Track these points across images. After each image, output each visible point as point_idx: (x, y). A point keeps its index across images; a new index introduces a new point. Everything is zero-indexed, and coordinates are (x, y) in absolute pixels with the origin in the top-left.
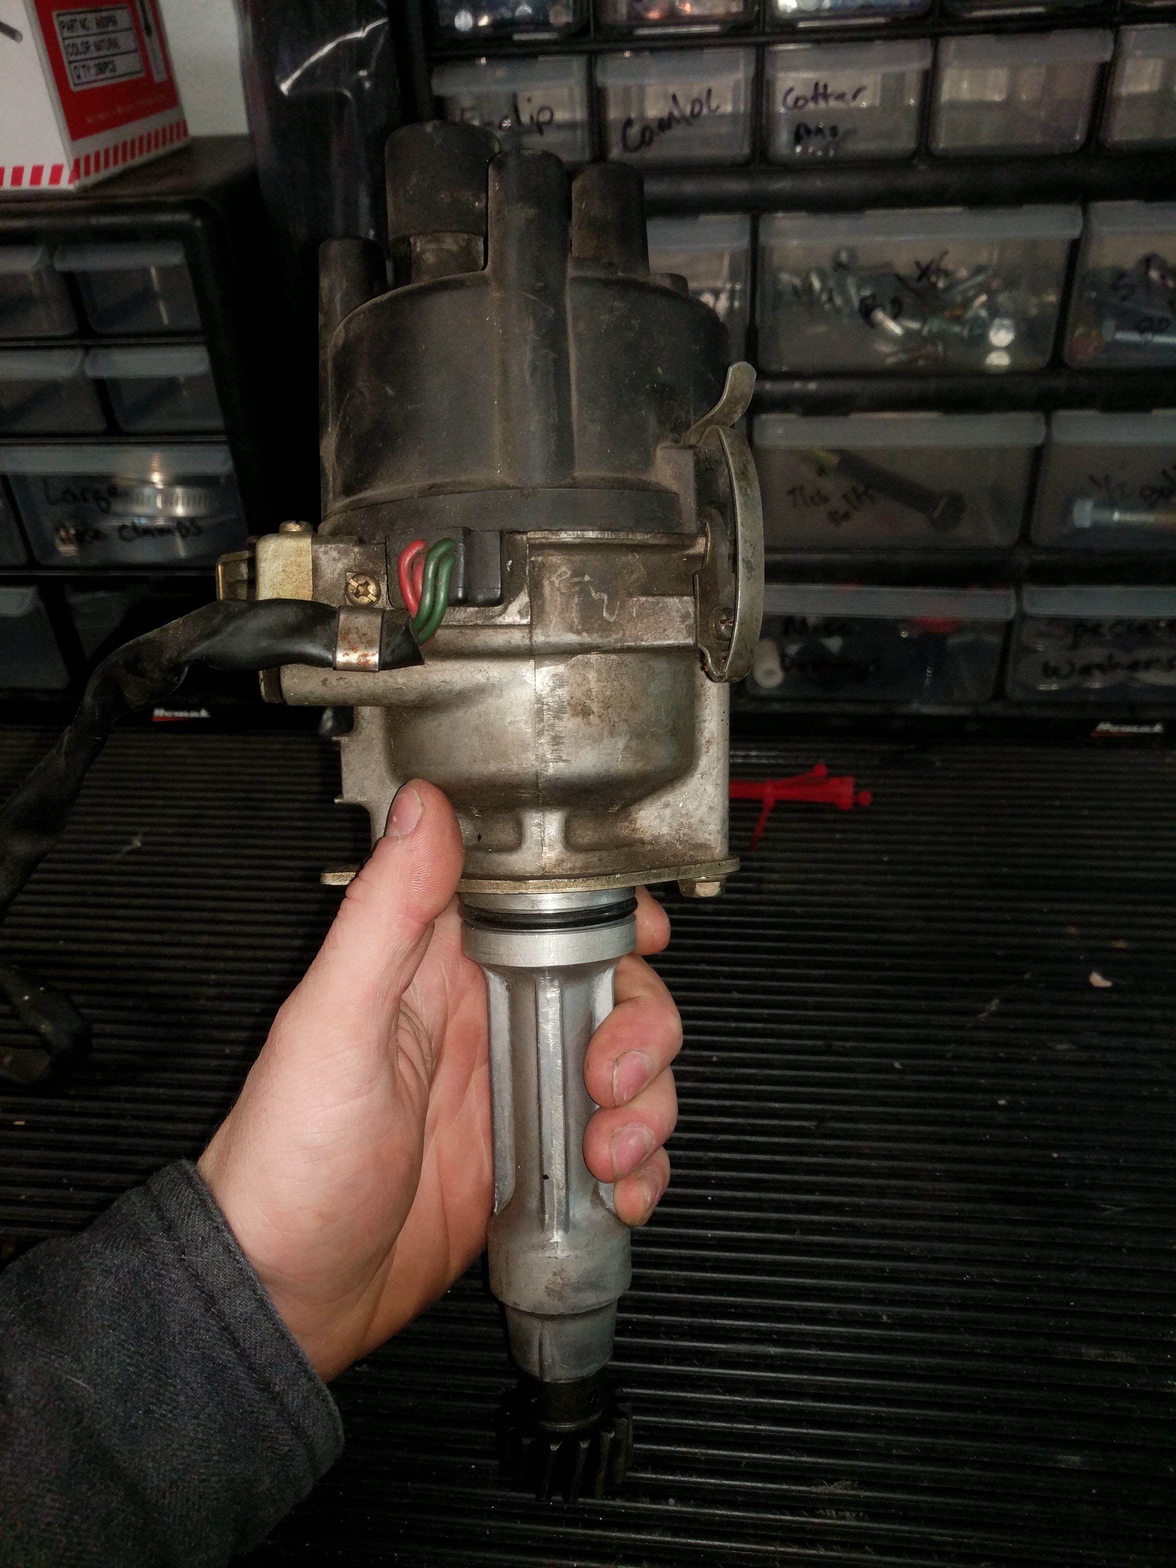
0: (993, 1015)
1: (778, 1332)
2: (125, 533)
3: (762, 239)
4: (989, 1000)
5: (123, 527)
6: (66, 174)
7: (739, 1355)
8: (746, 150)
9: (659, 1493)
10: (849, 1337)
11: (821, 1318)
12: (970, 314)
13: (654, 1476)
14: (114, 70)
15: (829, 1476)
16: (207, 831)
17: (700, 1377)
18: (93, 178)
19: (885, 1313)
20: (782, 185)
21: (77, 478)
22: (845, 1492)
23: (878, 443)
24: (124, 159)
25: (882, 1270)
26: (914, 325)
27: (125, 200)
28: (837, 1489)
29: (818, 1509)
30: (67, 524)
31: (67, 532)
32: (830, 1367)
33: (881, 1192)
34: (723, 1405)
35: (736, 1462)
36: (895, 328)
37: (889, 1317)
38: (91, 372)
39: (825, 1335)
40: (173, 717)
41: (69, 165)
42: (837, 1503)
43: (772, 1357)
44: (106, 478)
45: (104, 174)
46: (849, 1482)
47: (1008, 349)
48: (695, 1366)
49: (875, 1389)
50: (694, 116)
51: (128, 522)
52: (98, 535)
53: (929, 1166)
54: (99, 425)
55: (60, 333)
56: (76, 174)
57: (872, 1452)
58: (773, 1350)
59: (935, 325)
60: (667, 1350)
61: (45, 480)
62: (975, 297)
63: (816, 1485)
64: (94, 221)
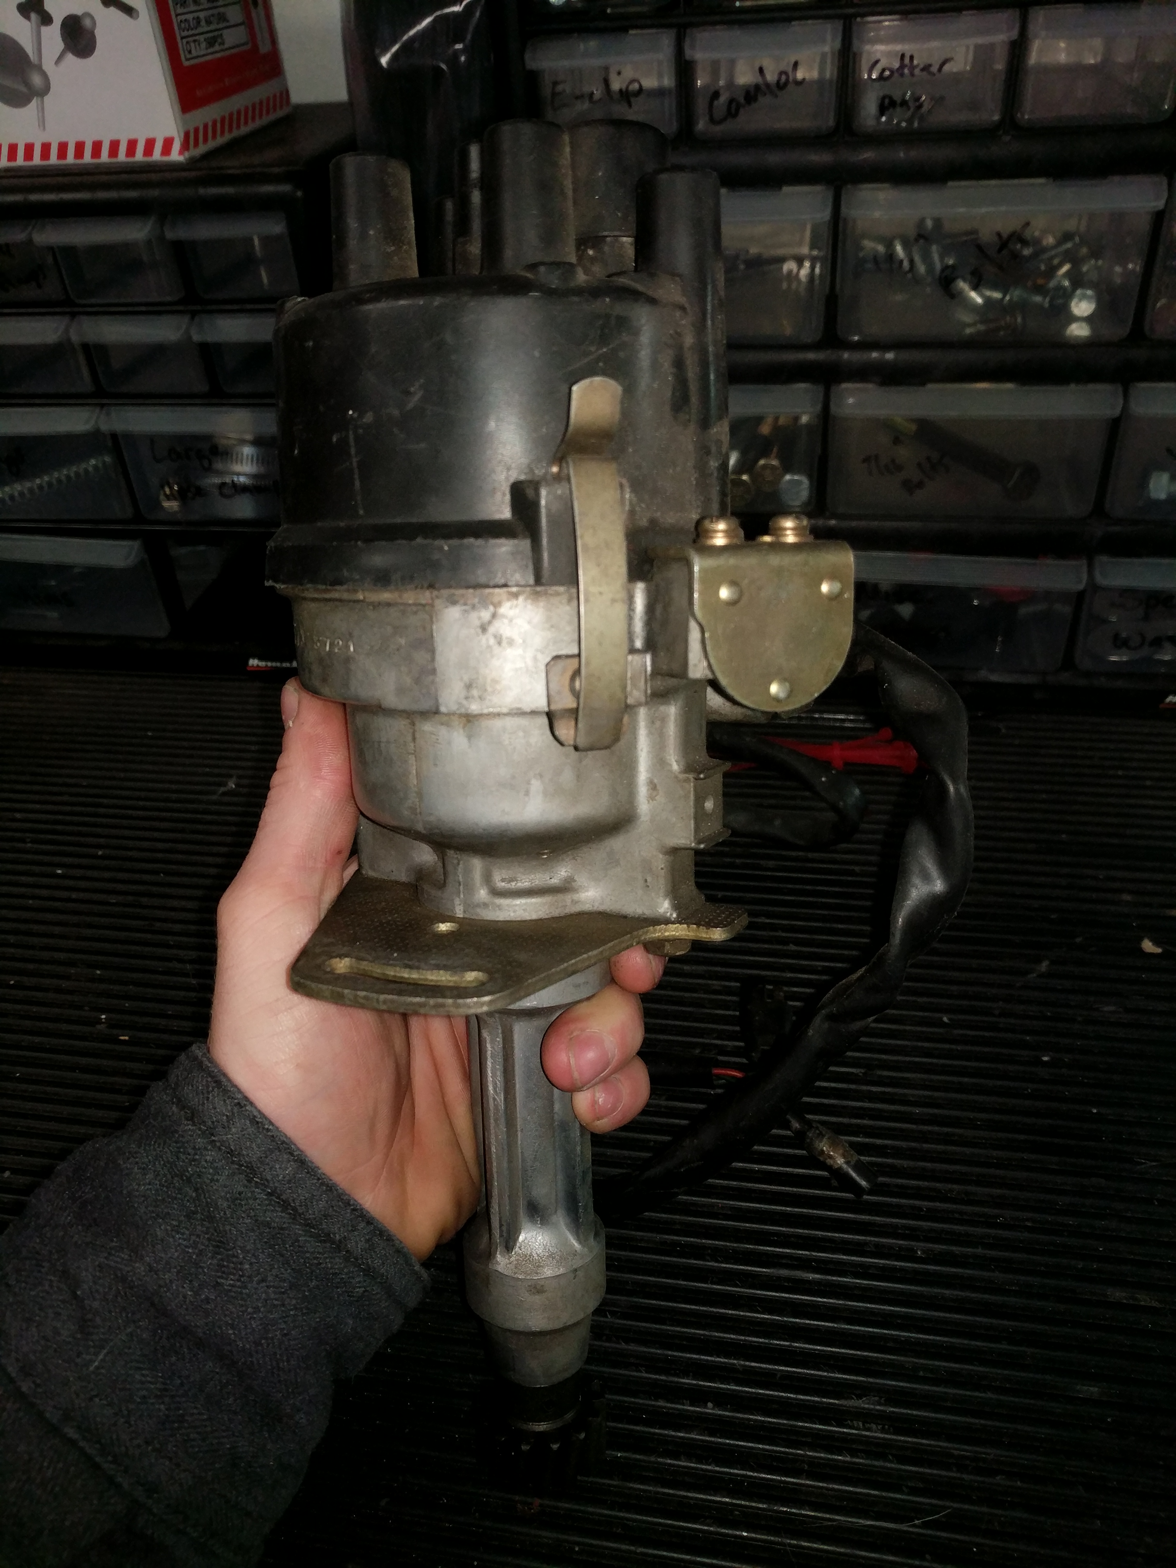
0: (1041, 976)
1: (819, 1261)
2: (226, 491)
3: (844, 210)
4: (1039, 961)
5: (224, 484)
6: (177, 146)
7: (779, 1278)
8: (831, 123)
9: (699, 1396)
10: (884, 1268)
11: (858, 1249)
12: (1052, 284)
13: (695, 1382)
14: (223, 43)
15: (858, 1392)
17: (741, 1297)
18: (202, 149)
19: (920, 1248)
20: (868, 155)
21: (181, 438)
22: (872, 1407)
23: (953, 413)
24: (230, 130)
25: (920, 1209)
26: (997, 295)
27: (230, 172)
28: (864, 1404)
29: (846, 1420)
30: (171, 481)
31: (171, 488)
32: (864, 1295)
33: (924, 1137)
34: (763, 1323)
35: (772, 1374)
36: (976, 298)
37: (923, 1252)
38: (196, 338)
39: (861, 1265)
40: (266, 667)
41: (179, 137)
42: (866, 1417)
43: (809, 1282)
44: (208, 438)
45: (212, 144)
46: (877, 1398)
47: (1089, 320)
48: (736, 1286)
49: (905, 1317)
50: (781, 86)
51: (228, 480)
52: (200, 492)
53: (971, 1115)
54: (204, 388)
55: (168, 299)
56: (185, 146)
57: (899, 1372)
58: (811, 1276)
59: (1016, 294)
60: (712, 1271)
61: (153, 439)
62: (1060, 265)
63: (846, 1399)
64: (202, 191)
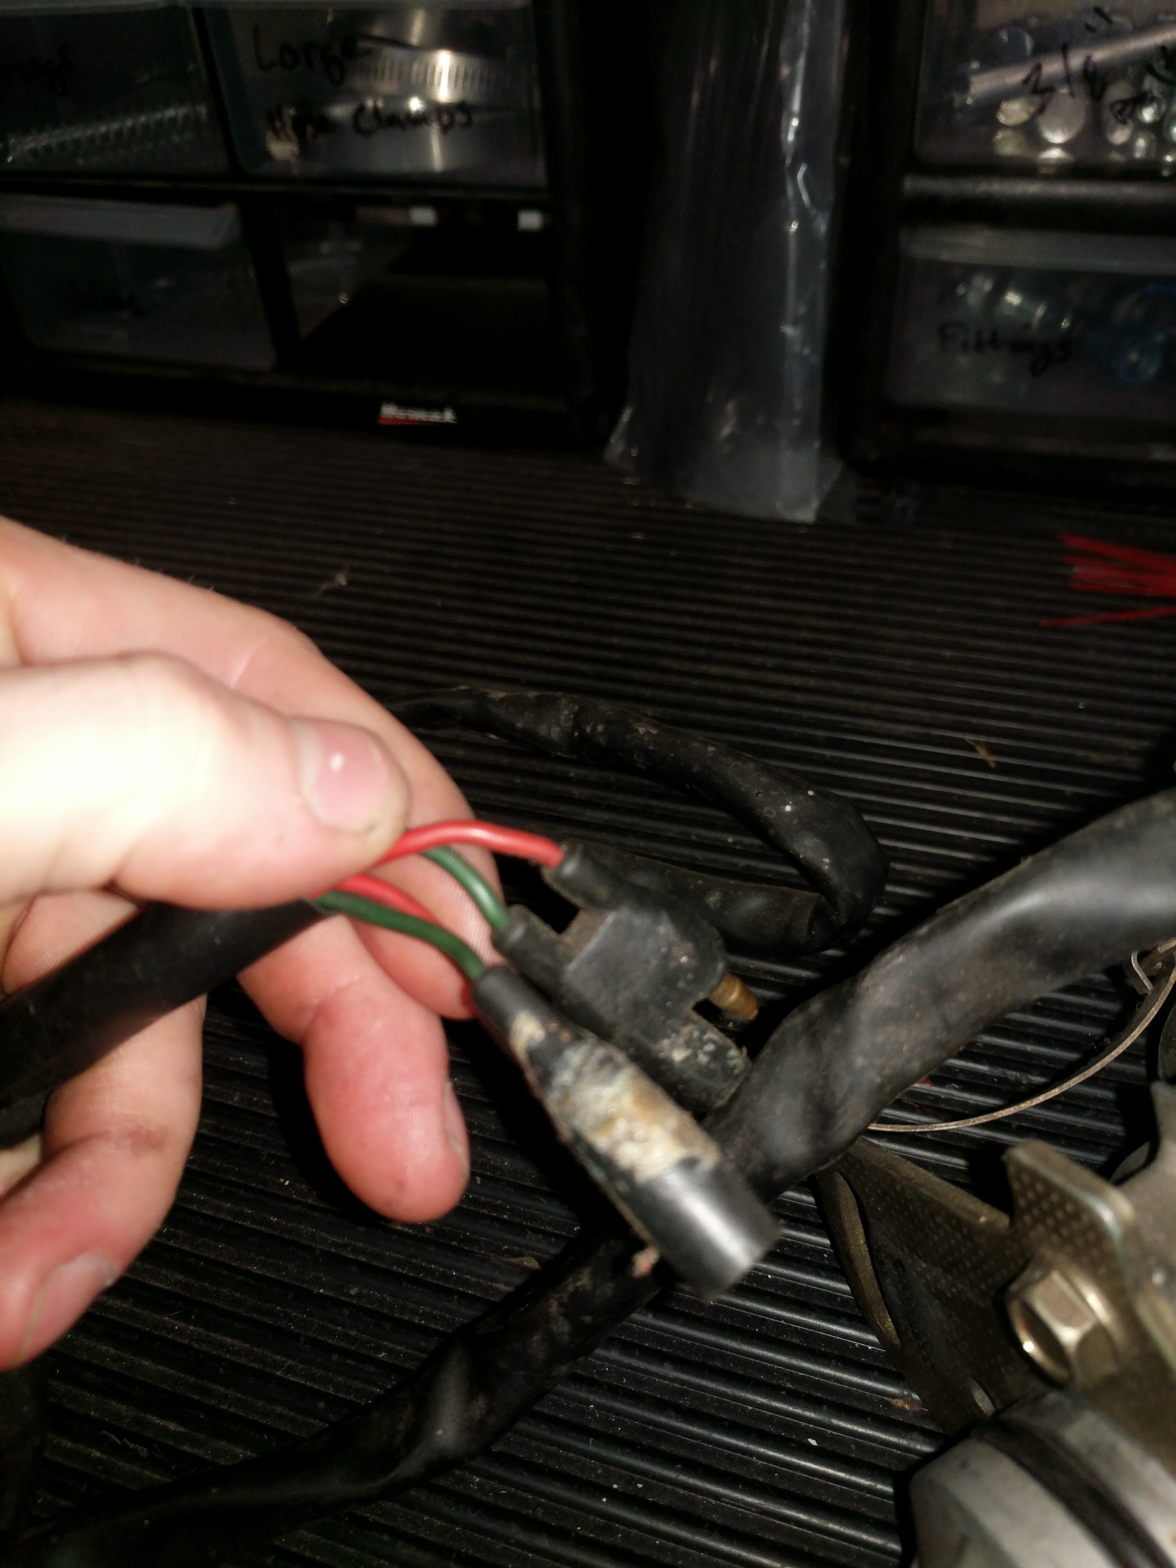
2: (362, 124)
5: (361, 114)
16: (440, 575)
40: (407, 420)
52: (326, 125)
61: (257, 27)
